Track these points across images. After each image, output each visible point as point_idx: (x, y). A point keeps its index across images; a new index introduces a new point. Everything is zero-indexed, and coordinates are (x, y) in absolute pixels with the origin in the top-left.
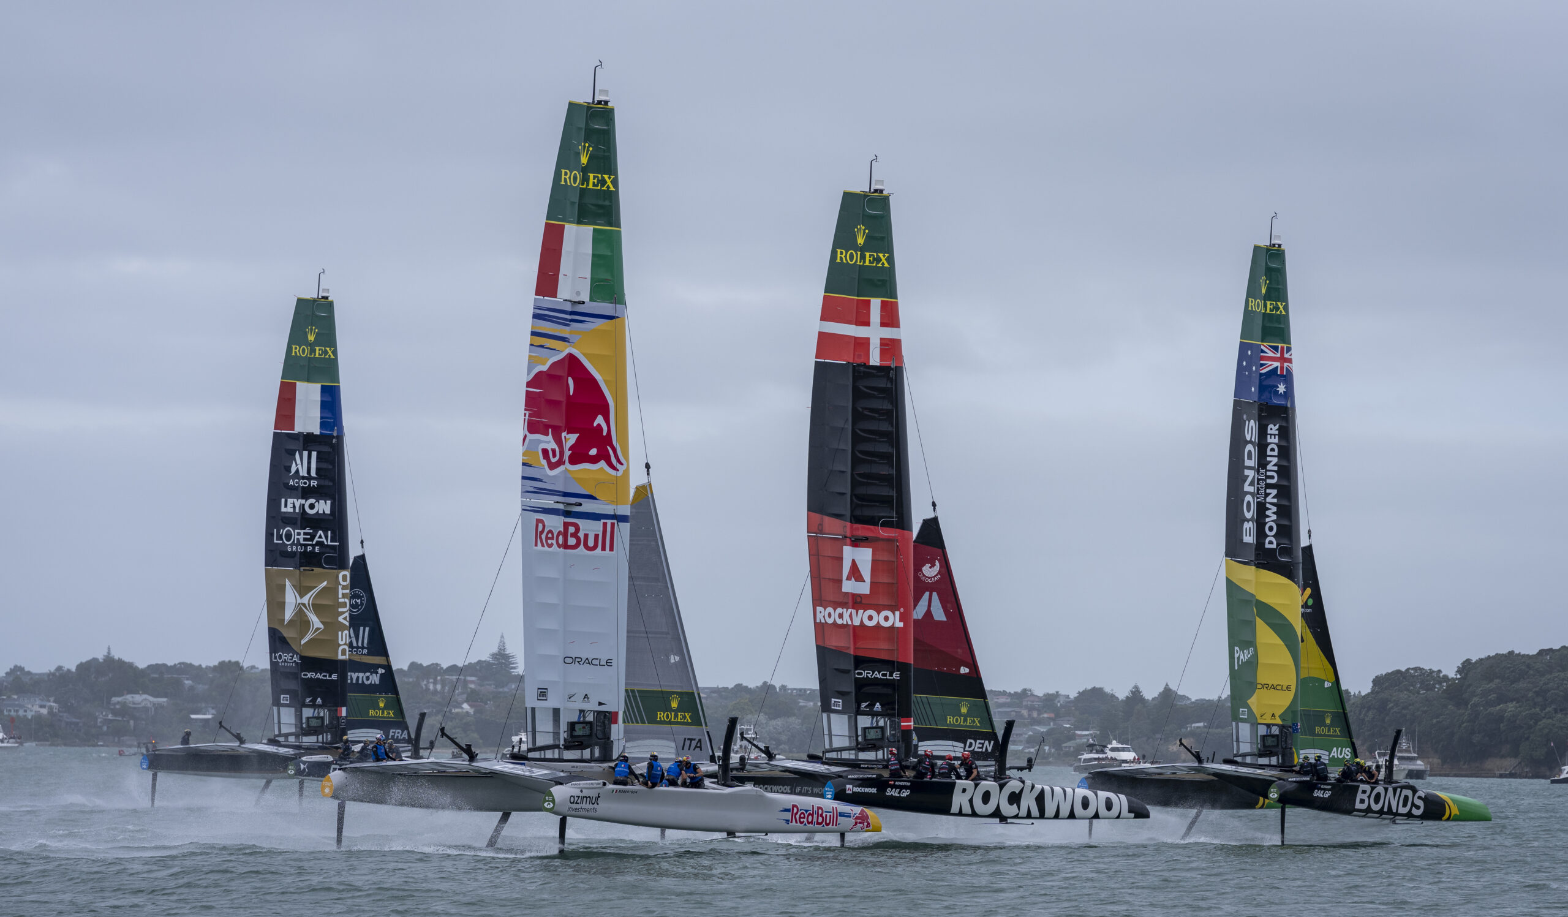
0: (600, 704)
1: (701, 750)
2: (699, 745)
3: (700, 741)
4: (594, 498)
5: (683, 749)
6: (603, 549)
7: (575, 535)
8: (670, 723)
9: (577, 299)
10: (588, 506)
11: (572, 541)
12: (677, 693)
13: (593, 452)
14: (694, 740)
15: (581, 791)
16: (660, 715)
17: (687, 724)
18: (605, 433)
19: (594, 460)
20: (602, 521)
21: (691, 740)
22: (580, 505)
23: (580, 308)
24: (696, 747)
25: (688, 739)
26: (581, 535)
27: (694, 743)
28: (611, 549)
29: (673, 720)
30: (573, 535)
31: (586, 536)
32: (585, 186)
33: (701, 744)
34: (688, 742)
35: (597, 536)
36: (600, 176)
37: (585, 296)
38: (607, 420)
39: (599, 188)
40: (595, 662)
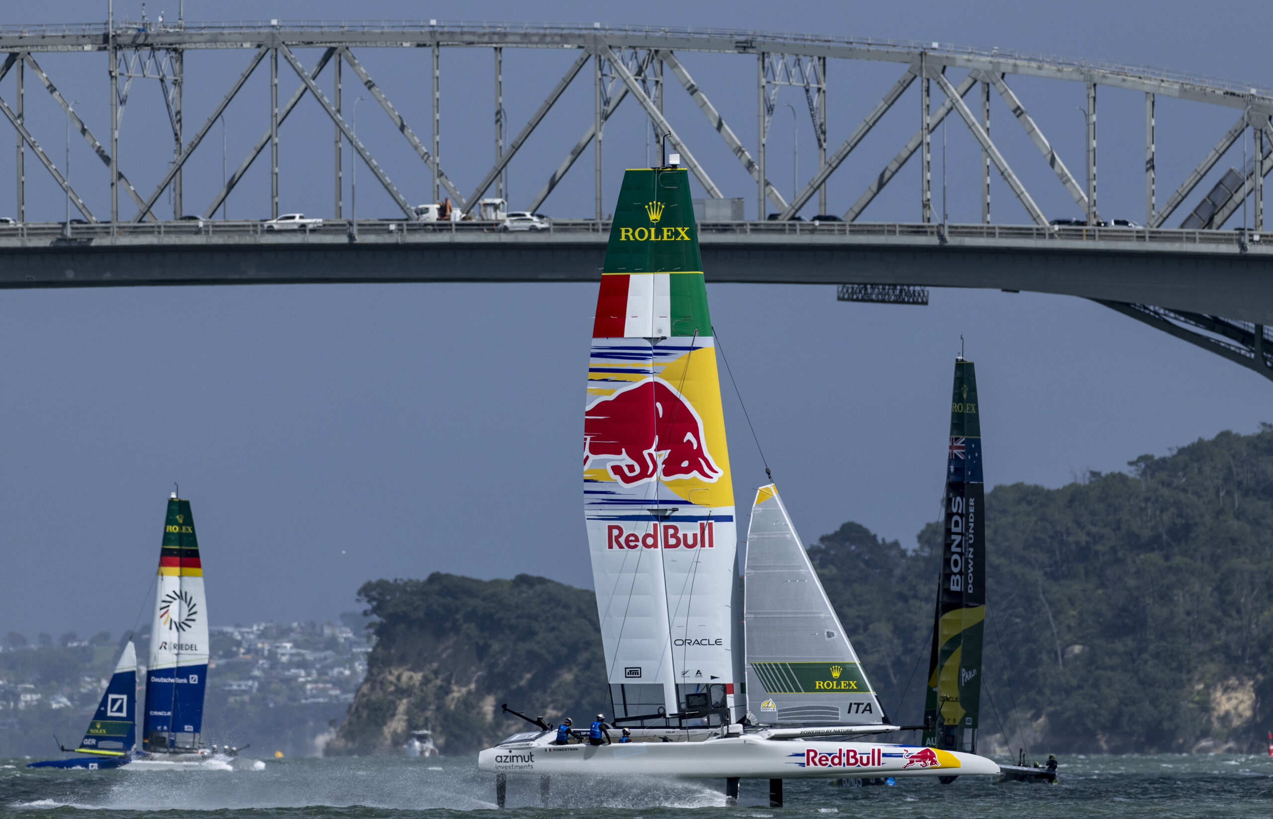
0: (713, 678)
1: (871, 712)
2: (868, 708)
3: (869, 705)
4: (690, 503)
5: (849, 712)
6: (703, 545)
7: (674, 536)
8: (832, 690)
9: (659, 336)
10: (683, 511)
11: (672, 541)
12: (838, 664)
13: (685, 464)
14: (863, 704)
15: (510, 752)
16: (819, 684)
17: (853, 690)
18: (695, 447)
19: (687, 471)
20: (699, 522)
21: (858, 704)
22: (677, 510)
23: (661, 343)
24: (865, 710)
25: (855, 704)
26: (680, 535)
27: (862, 708)
28: (711, 545)
29: (835, 687)
30: (672, 536)
31: (685, 536)
32: (659, 239)
33: (870, 707)
34: (854, 707)
35: (695, 536)
36: (673, 229)
37: (667, 333)
38: (697, 436)
39: (673, 239)
40: (703, 642)
